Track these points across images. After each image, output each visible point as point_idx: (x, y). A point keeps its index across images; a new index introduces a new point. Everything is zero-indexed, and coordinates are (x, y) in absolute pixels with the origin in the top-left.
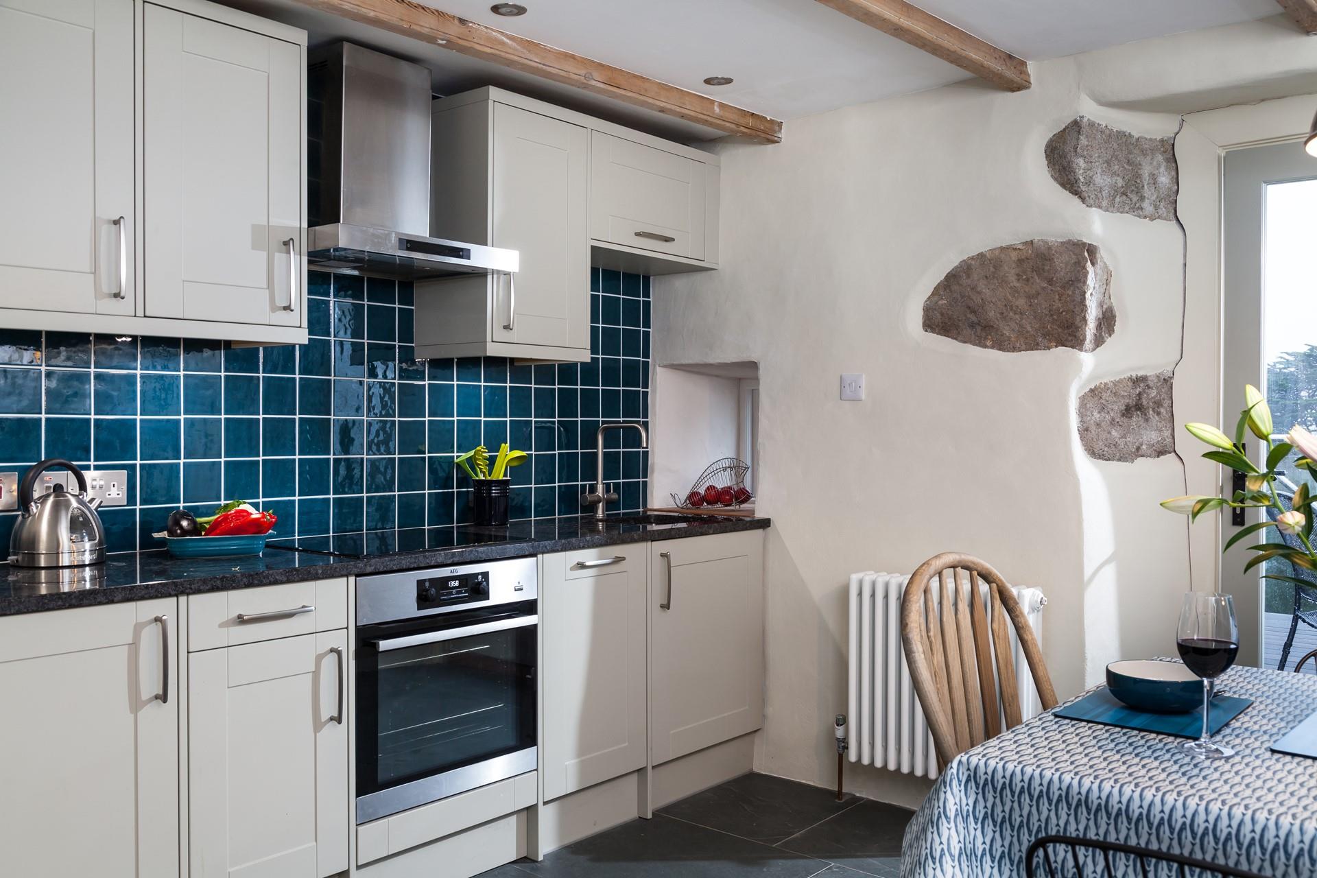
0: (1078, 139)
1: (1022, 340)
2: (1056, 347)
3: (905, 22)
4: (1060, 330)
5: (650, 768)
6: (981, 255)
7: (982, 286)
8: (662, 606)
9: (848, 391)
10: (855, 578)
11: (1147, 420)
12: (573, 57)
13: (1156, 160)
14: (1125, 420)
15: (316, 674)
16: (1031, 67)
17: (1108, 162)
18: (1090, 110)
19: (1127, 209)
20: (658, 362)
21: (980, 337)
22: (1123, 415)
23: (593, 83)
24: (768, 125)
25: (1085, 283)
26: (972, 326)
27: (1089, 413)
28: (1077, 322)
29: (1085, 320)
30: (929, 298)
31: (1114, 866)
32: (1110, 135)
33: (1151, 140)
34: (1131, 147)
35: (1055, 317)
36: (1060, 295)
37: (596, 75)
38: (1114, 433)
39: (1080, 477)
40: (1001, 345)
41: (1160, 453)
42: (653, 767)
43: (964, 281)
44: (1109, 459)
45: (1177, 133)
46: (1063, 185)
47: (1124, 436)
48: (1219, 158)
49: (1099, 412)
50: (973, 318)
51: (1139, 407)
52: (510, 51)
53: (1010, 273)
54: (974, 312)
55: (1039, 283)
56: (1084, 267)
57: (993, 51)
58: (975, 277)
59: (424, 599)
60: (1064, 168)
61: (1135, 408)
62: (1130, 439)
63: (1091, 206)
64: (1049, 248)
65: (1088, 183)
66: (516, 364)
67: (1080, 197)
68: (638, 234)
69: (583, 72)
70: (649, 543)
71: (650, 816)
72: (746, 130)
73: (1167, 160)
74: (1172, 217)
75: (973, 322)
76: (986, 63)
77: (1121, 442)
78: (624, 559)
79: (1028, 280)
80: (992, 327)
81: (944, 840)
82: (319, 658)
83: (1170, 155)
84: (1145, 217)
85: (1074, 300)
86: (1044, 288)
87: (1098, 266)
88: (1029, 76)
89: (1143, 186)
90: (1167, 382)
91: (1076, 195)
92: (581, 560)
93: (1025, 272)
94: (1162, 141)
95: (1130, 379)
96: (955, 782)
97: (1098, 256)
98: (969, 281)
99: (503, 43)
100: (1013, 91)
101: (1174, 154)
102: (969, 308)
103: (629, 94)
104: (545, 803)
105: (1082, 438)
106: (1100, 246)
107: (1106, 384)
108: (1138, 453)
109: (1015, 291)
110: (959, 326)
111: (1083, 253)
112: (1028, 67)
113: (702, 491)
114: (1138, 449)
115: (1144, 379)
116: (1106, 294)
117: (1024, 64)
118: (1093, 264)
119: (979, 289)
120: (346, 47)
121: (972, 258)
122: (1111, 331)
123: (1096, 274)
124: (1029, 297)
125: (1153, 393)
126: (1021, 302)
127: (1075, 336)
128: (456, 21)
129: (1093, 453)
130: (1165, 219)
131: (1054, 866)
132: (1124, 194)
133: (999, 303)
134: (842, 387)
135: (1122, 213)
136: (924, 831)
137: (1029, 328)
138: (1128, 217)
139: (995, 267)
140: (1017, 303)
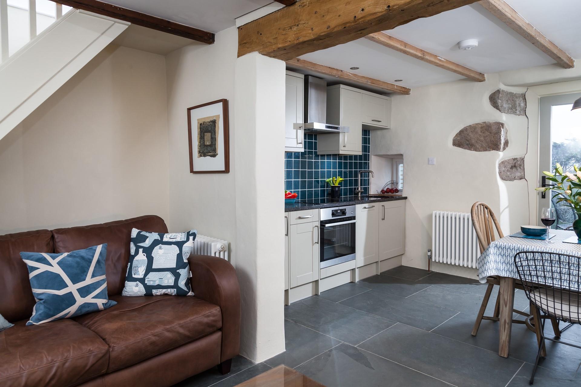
0: (499, 95)
1: (482, 149)
2: (492, 150)
3: (457, 69)
4: (493, 146)
5: (379, 261)
6: (470, 126)
7: (470, 134)
8: (382, 219)
9: (430, 162)
10: (434, 213)
11: (517, 170)
12: (364, 77)
13: (520, 99)
14: (511, 170)
15: (313, 232)
16: (486, 76)
17: (507, 101)
18: (502, 87)
19: (512, 113)
20: (372, 154)
21: (470, 148)
22: (511, 168)
23: (368, 83)
24: (407, 90)
25: (501, 133)
26: (467, 145)
27: (501, 168)
28: (498, 144)
29: (500, 143)
30: (454, 137)
31: (535, 255)
32: (507, 93)
33: (519, 94)
34: (513, 96)
35: (492, 142)
36: (494, 137)
37: (369, 81)
38: (508, 173)
39: (499, 185)
40: (476, 150)
41: (521, 179)
42: (380, 261)
43: (465, 132)
44: (507, 180)
45: (526, 92)
46: (494, 107)
47: (511, 174)
48: (538, 98)
49: (504, 168)
50: (468, 143)
51: (515, 166)
52: (351, 77)
53: (479, 130)
54: (468, 141)
55: (488, 133)
56: (500, 129)
57: (476, 72)
58: (469, 131)
59: (333, 214)
60: (495, 102)
61: (514, 167)
62: (512, 175)
63: (502, 113)
64: (490, 124)
65: (502, 107)
66: (339, 155)
67: (499, 110)
68: (373, 120)
69: (366, 81)
70: (379, 203)
71: (379, 274)
72: (402, 92)
73: (523, 99)
74: (524, 114)
75: (468, 144)
76: (475, 76)
77: (510, 176)
78: (374, 206)
79: (484, 132)
80: (473, 145)
81: (491, 259)
82: (313, 228)
83: (524, 98)
84: (517, 115)
85: (497, 138)
86: (489, 135)
87: (504, 129)
88: (485, 78)
89: (517, 107)
90: (523, 160)
91: (498, 109)
92: (365, 206)
93: (483, 130)
94: (522, 94)
95: (513, 159)
96: (492, 247)
97: (504, 126)
98: (466, 133)
99: (350, 75)
100: (480, 82)
101: (525, 97)
102: (466, 140)
103: (376, 85)
104: (357, 268)
105: (499, 175)
106: (505, 123)
107: (506, 160)
108: (515, 179)
109: (480, 135)
110: (463, 145)
111: (500, 125)
112: (485, 75)
113: (385, 189)
114: (515, 178)
115: (516, 159)
116: (506, 136)
117: (484, 75)
118: (503, 128)
119: (470, 135)
120: (310, 77)
121: (467, 126)
122: (507, 146)
123: (504, 131)
124: (484, 137)
125: (519, 162)
126: (482, 138)
127: (498, 148)
128: (340, 71)
129: (503, 179)
130: (522, 115)
131: (520, 257)
132: (511, 109)
133: (475, 139)
134: (429, 161)
135: (511, 114)
136: (485, 257)
137: (484, 146)
138: (512, 115)
139: (474, 129)
140: (481, 139)
